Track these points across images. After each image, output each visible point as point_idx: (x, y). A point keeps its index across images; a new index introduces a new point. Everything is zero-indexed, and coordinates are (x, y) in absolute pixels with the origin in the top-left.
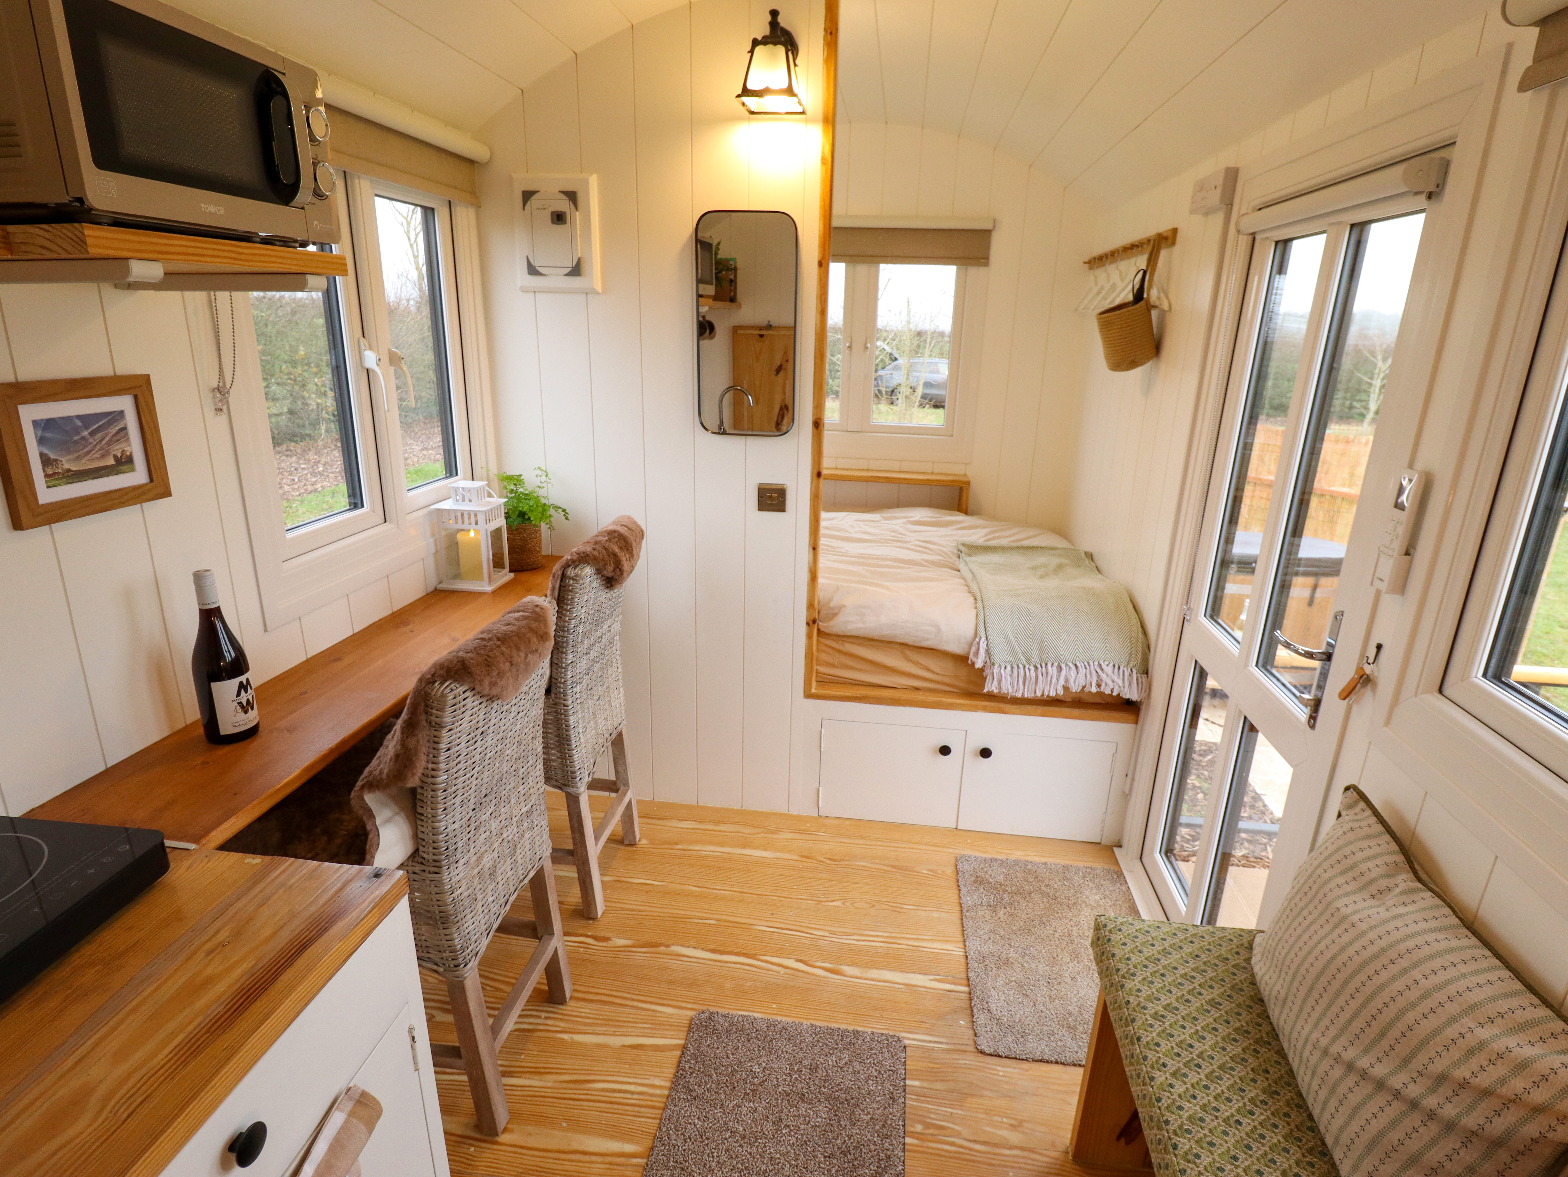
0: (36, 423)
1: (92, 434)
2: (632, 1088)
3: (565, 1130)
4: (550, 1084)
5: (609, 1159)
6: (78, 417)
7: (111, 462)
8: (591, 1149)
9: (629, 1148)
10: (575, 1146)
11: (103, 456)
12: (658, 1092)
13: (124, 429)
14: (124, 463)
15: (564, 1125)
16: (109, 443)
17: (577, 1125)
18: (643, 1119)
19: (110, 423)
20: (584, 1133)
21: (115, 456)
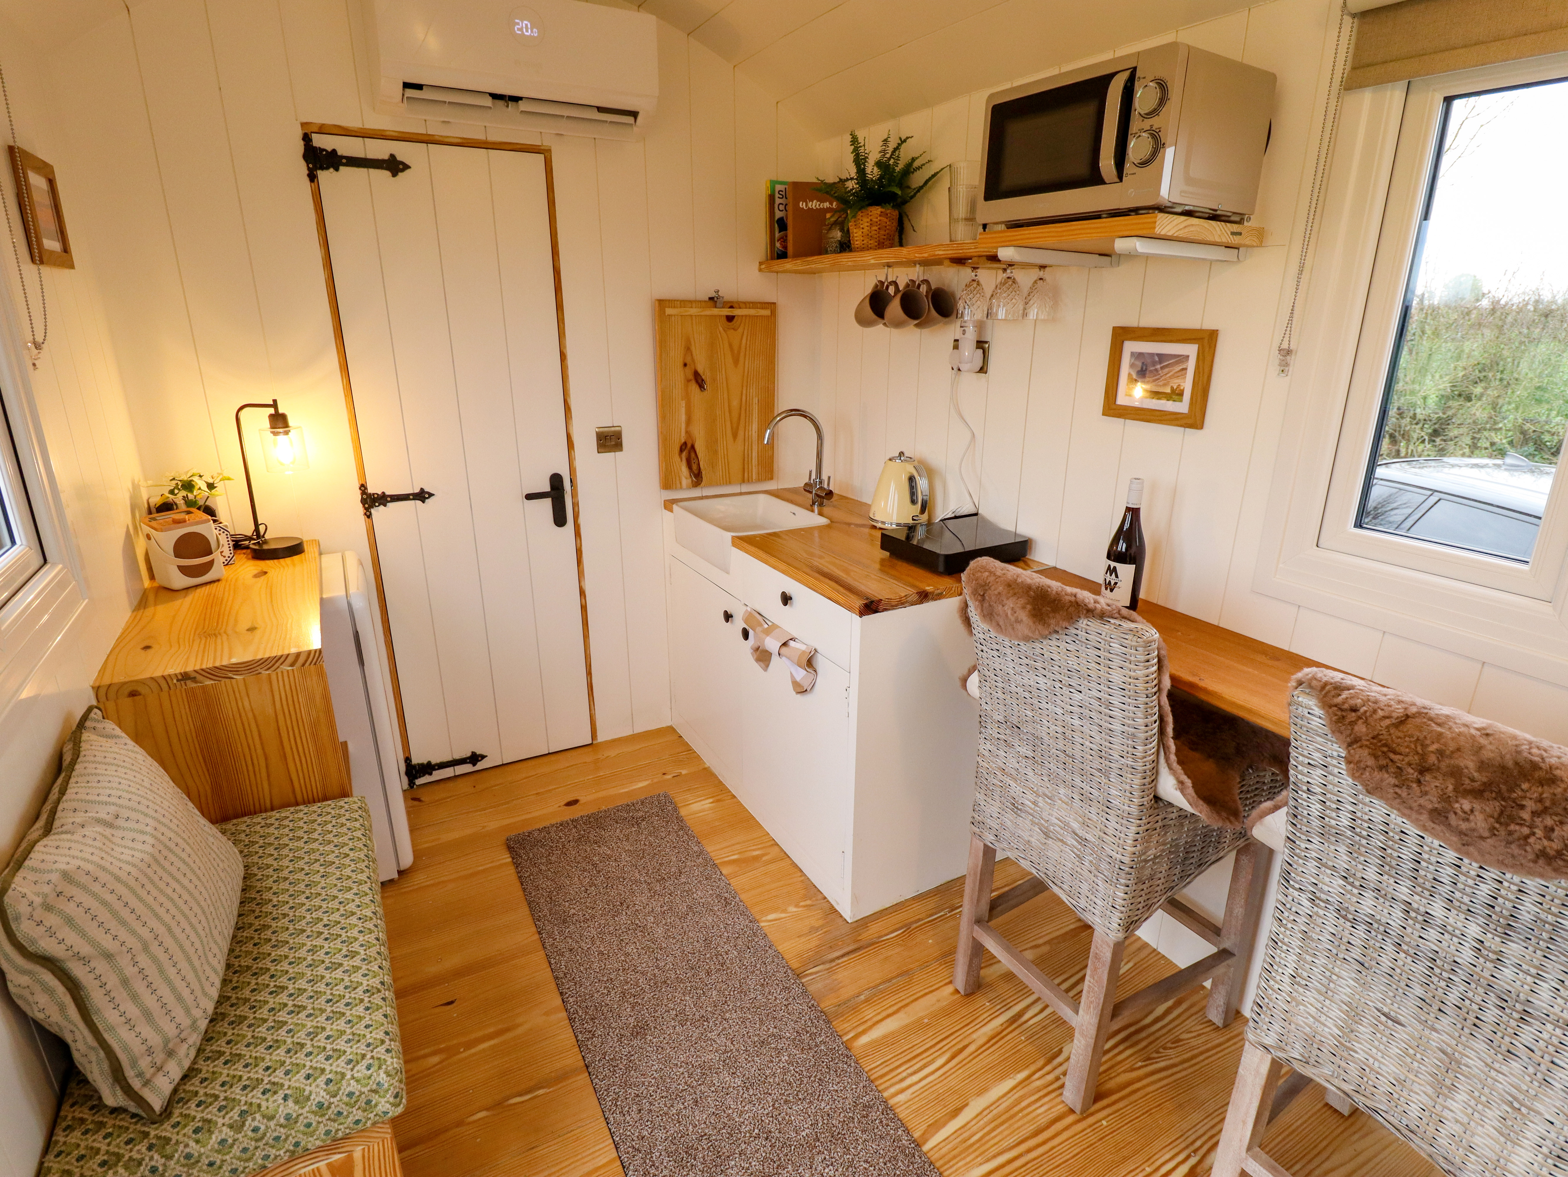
0: (1132, 354)
1: (1162, 368)
2: (915, 1078)
3: (922, 1018)
4: (974, 1036)
5: (869, 1023)
6: (1158, 355)
7: (1168, 390)
8: (889, 1020)
9: (864, 1040)
10: (901, 1015)
11: (1165, 385)
12: (892, 1090)
13: (1186, 369)
14: (1177, 394)
15: (926, 1021)
16: (1170, 377)
17: (918, 1027)
18: (878, 1063)
19: (1177, 363)
20: (906, 1026)
21: (1172, 387)
